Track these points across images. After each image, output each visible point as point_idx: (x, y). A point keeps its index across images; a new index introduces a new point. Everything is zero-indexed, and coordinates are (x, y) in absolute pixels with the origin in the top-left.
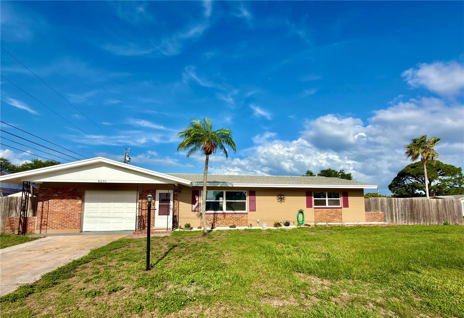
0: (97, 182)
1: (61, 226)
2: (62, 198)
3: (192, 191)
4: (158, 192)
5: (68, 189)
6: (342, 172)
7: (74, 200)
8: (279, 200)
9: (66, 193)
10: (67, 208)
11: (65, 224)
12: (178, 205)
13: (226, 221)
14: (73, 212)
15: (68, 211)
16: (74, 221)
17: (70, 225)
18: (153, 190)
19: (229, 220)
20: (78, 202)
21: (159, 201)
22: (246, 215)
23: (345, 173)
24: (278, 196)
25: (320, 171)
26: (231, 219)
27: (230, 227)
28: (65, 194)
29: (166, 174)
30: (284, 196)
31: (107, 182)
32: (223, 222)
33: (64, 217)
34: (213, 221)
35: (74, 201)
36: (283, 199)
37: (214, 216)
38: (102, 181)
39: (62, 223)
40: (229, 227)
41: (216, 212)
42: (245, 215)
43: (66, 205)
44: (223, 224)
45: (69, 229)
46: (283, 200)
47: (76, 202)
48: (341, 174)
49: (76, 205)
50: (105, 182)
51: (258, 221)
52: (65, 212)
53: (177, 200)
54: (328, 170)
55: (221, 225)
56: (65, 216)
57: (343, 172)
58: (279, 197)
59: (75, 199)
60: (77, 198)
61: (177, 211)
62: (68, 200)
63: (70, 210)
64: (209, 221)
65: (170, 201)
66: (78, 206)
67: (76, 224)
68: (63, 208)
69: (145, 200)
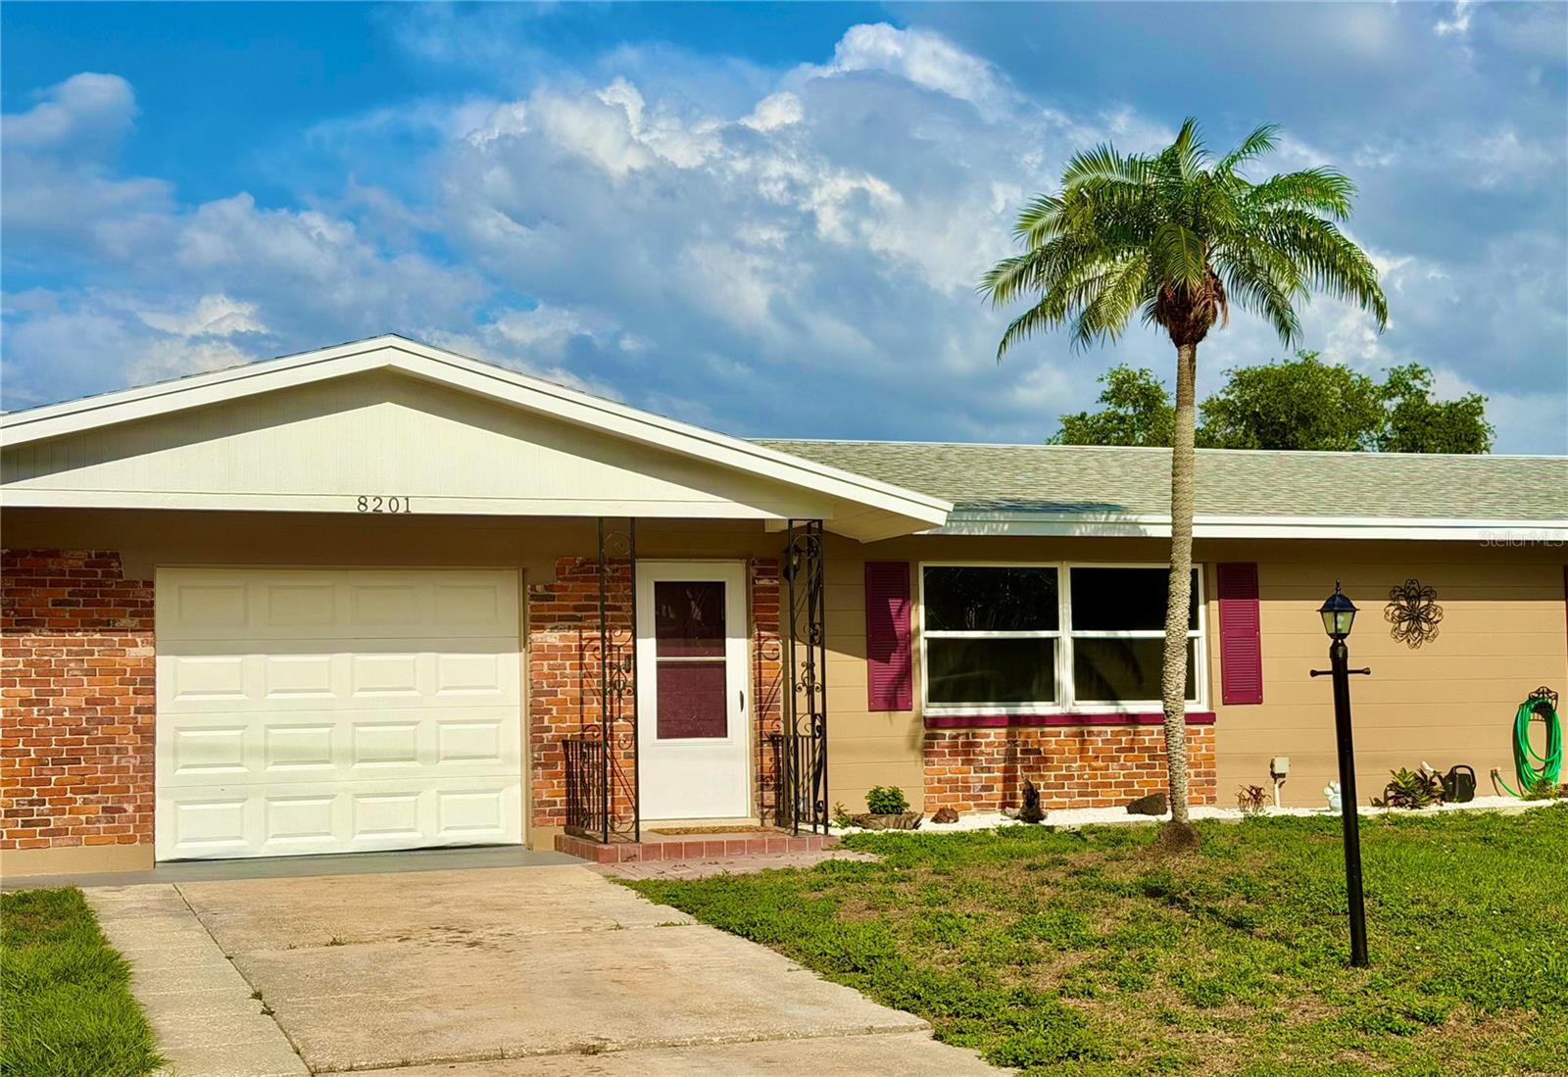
0: (350, 506)
1: (25, 824)
2: (18, 623)
3: (867, 564)
4: (648, 577)
5: (55, 554)
6: (1409, 388)
7: (97, 636)
8: (1404, 626)
9: (42, 584)
10: (53, 693)
11: (53, 812)
12: (780, 661)
13: (1082, 768)
14: (100, 722)
15: (67, 714)
16: (113, 790)
17: (83, 817)
18: (619, 562)
19: (1100, 763)
20: (132, 652)
21: (657, 638)
22: (1202, 728)
23: (1428, 398)
24: (1393, 595)
25: (1226, 381)
26: (1113, 759)
27: (1130, 812)
28: (37, 593)
29: (764, 445)
30: (1431, 595)
31: (418, 508)
32: (1065, 777)
33: (40, 762)
34: (1006, 770)
35: (101, 643)
36: (1428, 620)
37: (1008, 735)
38: (386, 501)
39: (31, 803)
40: (1124, 809)
41: (1025, 709)
42: (1199, 732)
43: (50, 673)
44: (1068, 795)
45: (84, 846)
46: (1425, 626)
47: (114, 652)
48: (1399, 400)
49: (115, 673)
50: (401, 511)
51: (1277, 771)
52: (42, 726)
53: (773, 629)
54: (1294, 365)
55: (1055, 799)
56: (46, 753)
57: (1417, 384)
58: (1400, 607)
59: (105, 626)
60: (124, 622)
61: (781, 704)
62: (56, 637)
63: (75, 710)
64: (982, 770)
65: (729, 641)
66: (133, 682)
67: (130, 808)
68: (31, 693)
69: (569, 628)
